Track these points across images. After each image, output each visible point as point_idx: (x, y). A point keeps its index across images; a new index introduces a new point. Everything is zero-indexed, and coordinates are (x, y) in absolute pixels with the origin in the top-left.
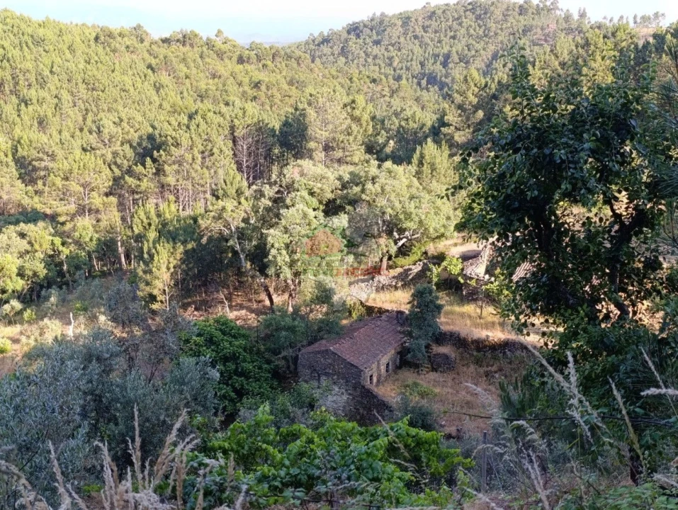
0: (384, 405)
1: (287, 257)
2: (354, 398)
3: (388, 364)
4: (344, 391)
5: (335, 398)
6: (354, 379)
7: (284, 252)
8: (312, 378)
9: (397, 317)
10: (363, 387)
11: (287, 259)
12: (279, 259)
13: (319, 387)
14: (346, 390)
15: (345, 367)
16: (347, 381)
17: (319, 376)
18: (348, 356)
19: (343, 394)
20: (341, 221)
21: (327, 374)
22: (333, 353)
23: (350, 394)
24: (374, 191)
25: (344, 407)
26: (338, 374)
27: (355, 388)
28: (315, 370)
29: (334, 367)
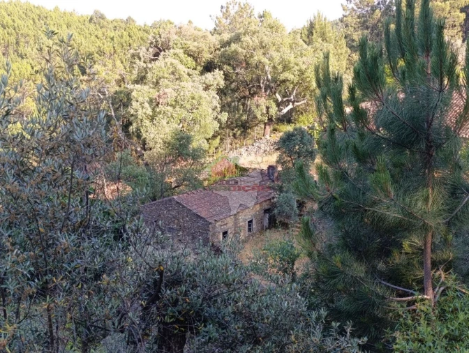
1: (150, 110)
3: (250, 222)
6: (201, 234)
7: (147, 105)
9: (268, 173)
11: (149, 112)
12: (140, 112)
14: (193, 249)
15: (191, 219)
16: (194, 238)
18: (195, 207)
20: (216, 78)
22: (178, 203)
24: (251, 43)
26: (182, 228)
29: (178, 220)
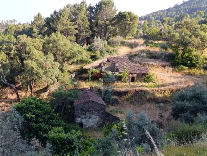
0: (116, 118)
2: (102, 118)
4: (97, 116)
5: (93, 120)
6: (102, 110)
8: (82, 114)
10: (107, 112)
13: (85, 118)
15: (98, 106)
16: (99, 112)
17: (86, 113)
19: (97, 117)
21: (89, 111)
22: (93, 101)
23: (100, 117)
25: (97, 123)
26: (95, 110)
27: (102, 114)
28: (84, 110)
29: (93, 107)
